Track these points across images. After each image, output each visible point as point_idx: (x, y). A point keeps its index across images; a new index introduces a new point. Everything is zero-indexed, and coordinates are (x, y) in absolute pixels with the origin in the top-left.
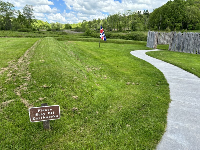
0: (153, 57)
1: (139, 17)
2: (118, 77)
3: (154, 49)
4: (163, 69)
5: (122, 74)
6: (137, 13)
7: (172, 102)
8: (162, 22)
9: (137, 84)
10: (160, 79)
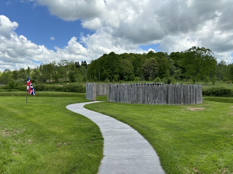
0: (91, 110)
1: (77, 68)
2: (47, 138)
3: (94, 101)
4: (100, 122)
5: (53, 134)
6: (74, 63)
7: (104, 158)
8: (101, 73)
9: (69, 144)
10: (95, 134)
